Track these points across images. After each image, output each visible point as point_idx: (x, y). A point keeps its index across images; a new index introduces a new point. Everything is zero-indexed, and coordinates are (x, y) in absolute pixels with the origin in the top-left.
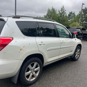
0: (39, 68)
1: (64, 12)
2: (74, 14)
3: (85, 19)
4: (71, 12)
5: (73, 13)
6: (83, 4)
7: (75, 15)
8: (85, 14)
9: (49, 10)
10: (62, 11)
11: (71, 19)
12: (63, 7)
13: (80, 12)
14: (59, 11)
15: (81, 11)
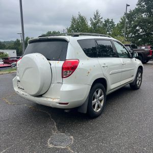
0: (103, 96)
1: (99, 20)
2: (112, 22)
3: (132, 30)
4: (106, 19)
5: (110, 20)
6: (128, 5)
7: (113, 25)
8: (131, 22)
9: (74, 19)
10: (95, 19)
11: (108, 31)
12: (97, 13)
13: (122, 19)
14: (91, 20)
15: (124, 17)
